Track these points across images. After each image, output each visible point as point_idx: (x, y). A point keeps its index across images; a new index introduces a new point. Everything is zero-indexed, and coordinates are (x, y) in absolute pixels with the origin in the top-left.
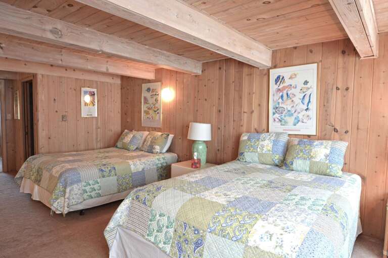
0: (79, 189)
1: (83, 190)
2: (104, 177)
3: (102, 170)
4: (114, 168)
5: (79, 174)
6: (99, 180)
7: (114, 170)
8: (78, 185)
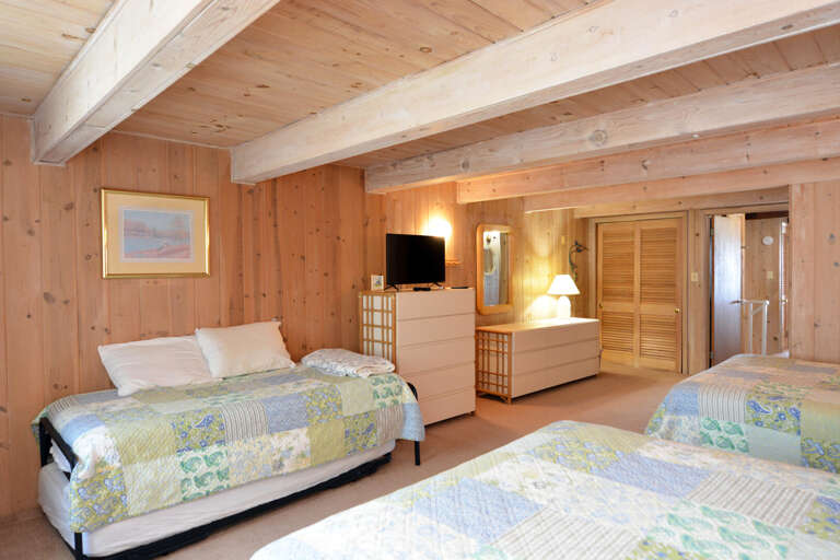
0: (691, 429)
1: (701, 433)
2: (758, 423)
3: (756, 408)
4: (797, 415)
5: (696, 396)
6: (744, 427)
7: (793, 418)
8: (690, 418)
